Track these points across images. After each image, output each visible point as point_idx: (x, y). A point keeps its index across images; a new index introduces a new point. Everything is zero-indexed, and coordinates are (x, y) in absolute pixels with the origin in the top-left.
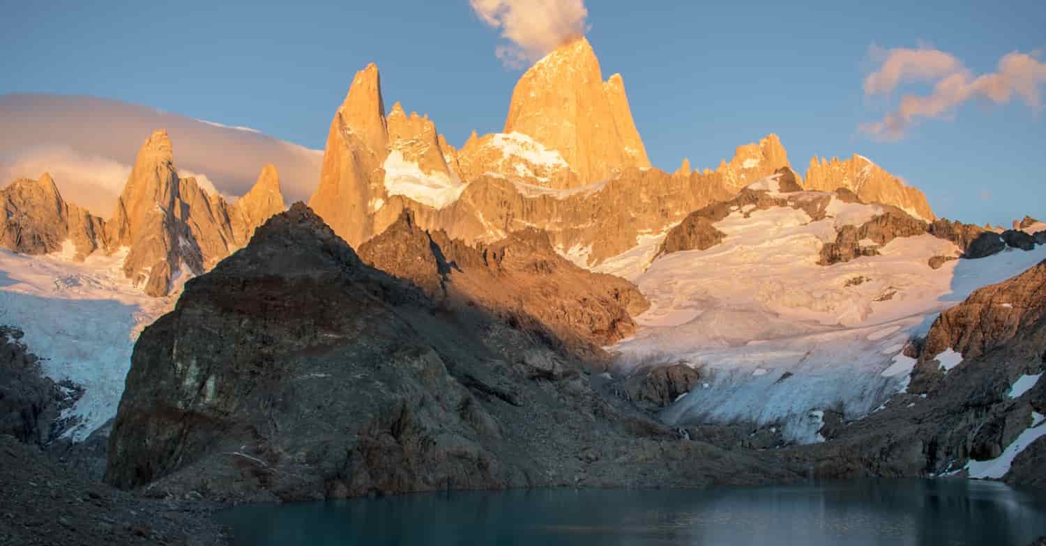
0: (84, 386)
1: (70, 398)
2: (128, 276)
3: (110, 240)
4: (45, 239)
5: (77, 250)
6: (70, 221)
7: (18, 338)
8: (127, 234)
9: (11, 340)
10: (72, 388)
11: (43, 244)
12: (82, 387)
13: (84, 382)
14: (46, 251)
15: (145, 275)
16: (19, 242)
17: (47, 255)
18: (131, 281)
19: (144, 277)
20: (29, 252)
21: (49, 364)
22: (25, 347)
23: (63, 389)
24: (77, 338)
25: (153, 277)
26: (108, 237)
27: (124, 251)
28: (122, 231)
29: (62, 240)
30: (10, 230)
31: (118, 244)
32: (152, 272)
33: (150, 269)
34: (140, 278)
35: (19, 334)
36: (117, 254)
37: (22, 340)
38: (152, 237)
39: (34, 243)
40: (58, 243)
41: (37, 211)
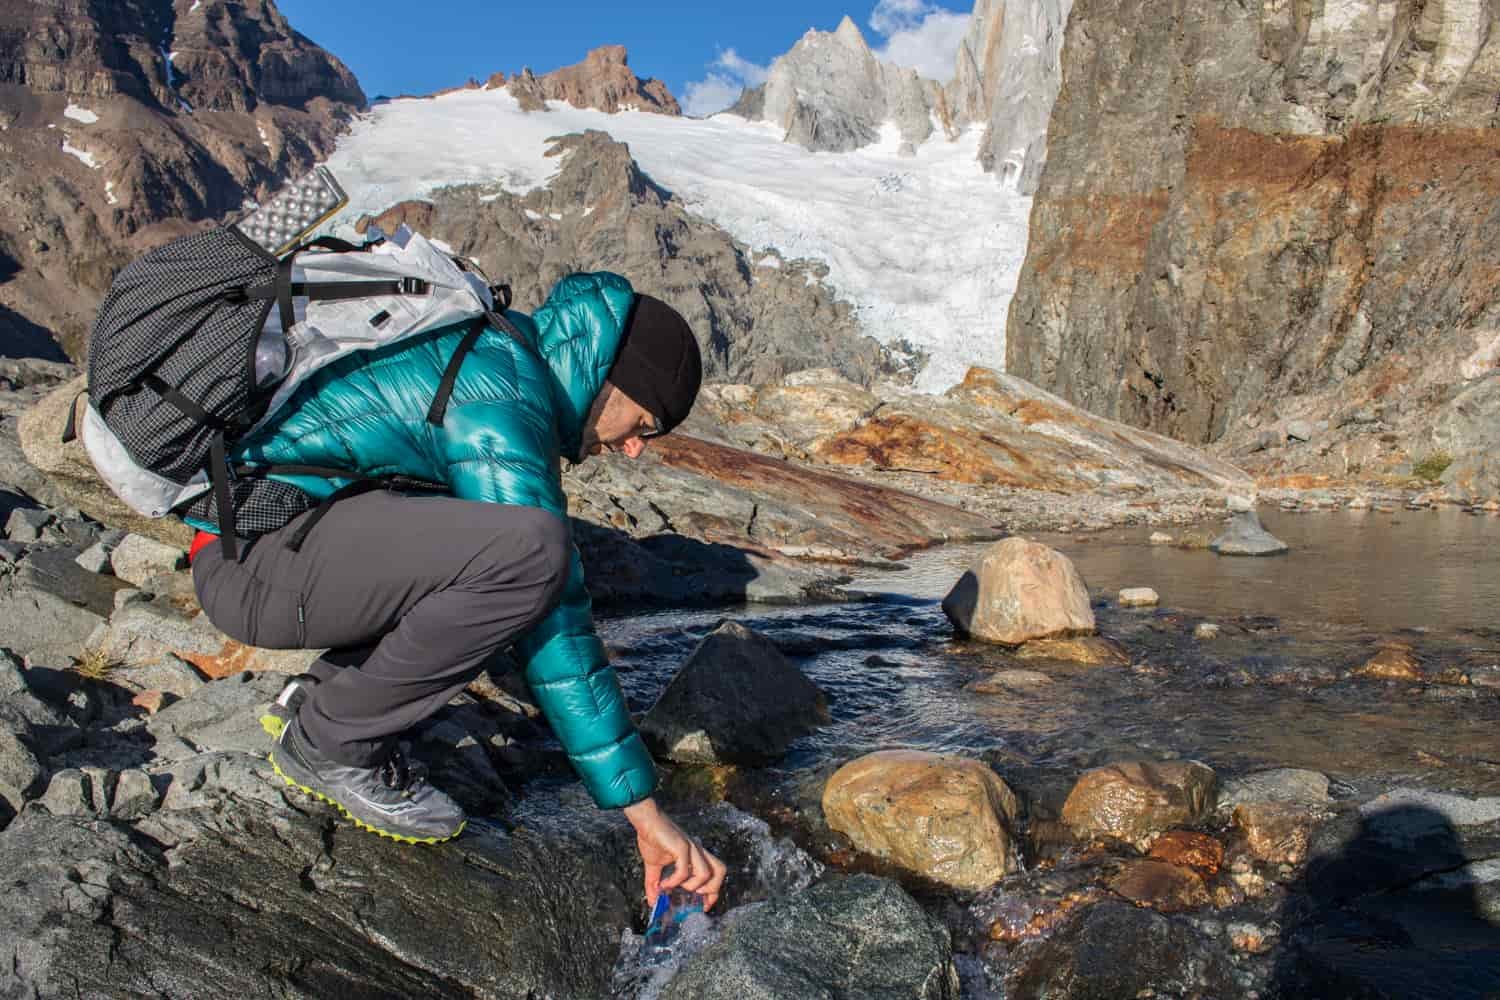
0: (930, 348)
1: (907, 369)
2: (988, 168)
3: (954, 114)
4: (853, 127)
5: (905, 136)
6: (889, 92)
7: (822, 276)
8: (980, 102)
9: (812, 280)
10: (910, 353)
11: (851, 133)
12: (926, 351)
13: (928, 342)
14: (856, 146)
15: (1016, 163)
16: (817, 134)
17: (859, 150)
18: (992, 175)
19: (1014, 167)
20: (832, 148)
21: (872, 314)
22: (832, 291)
23: (895, 354)
24: (914, 271)
25: (1029, 163)
26: (950, 111)
27: (977, 130)
28: (972, 97)
29: (879, 124)
30: (802, 116)
31: (967, 120)
32: (1026, 158)
33: (1022, 152)
34: (1007, 169)
35: (823, 270)
36: (966, 136)
37: (828, 280)
38: (1021, 96)
39: (838, 134)
40: (873, 128)
41: (838, 82)
